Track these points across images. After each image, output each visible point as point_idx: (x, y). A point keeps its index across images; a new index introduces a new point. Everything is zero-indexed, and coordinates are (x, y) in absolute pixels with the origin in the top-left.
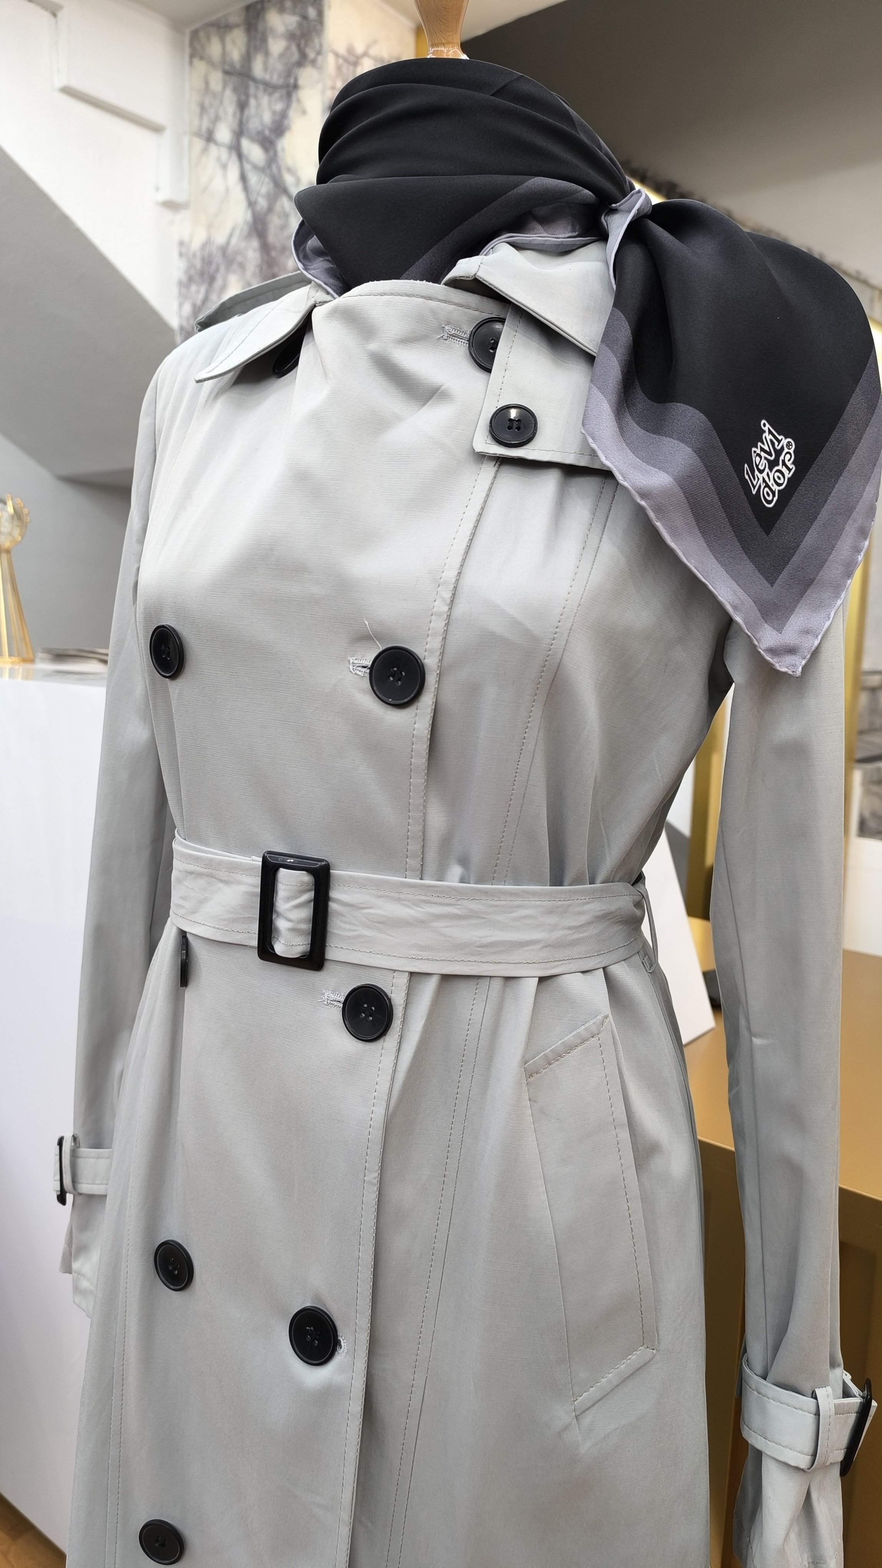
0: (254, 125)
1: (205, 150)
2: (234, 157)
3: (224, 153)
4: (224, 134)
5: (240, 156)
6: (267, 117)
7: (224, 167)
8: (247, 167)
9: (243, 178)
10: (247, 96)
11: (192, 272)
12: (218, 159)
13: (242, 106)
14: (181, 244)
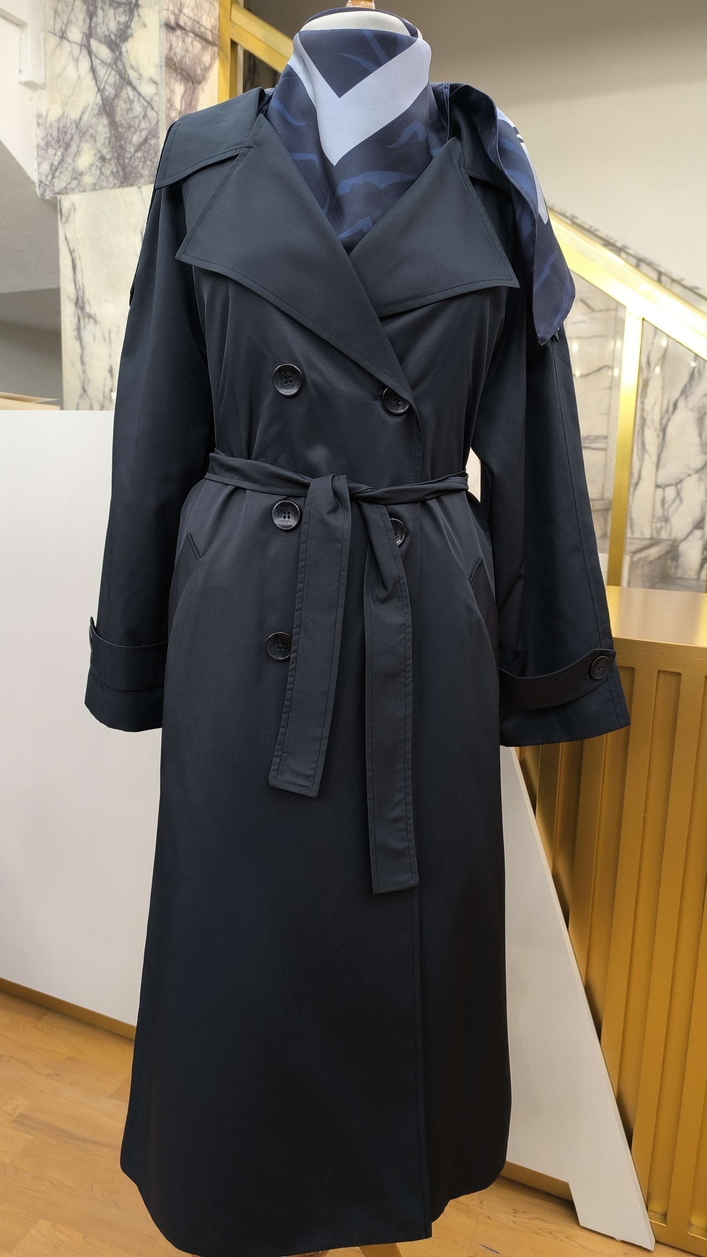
0: (101, 30)
1: (59, 45)
2: (85, 52)
3: (76, 50)
4: (76, 34)
5: (90, 53)
6: (113, 26)
7: (77, 60)
8: (96, 62)
9: (93, 70)
10: (96, 8)
11: (50, 138)
12: (71, 53)
13: (91, 15)
14: (39, 116)
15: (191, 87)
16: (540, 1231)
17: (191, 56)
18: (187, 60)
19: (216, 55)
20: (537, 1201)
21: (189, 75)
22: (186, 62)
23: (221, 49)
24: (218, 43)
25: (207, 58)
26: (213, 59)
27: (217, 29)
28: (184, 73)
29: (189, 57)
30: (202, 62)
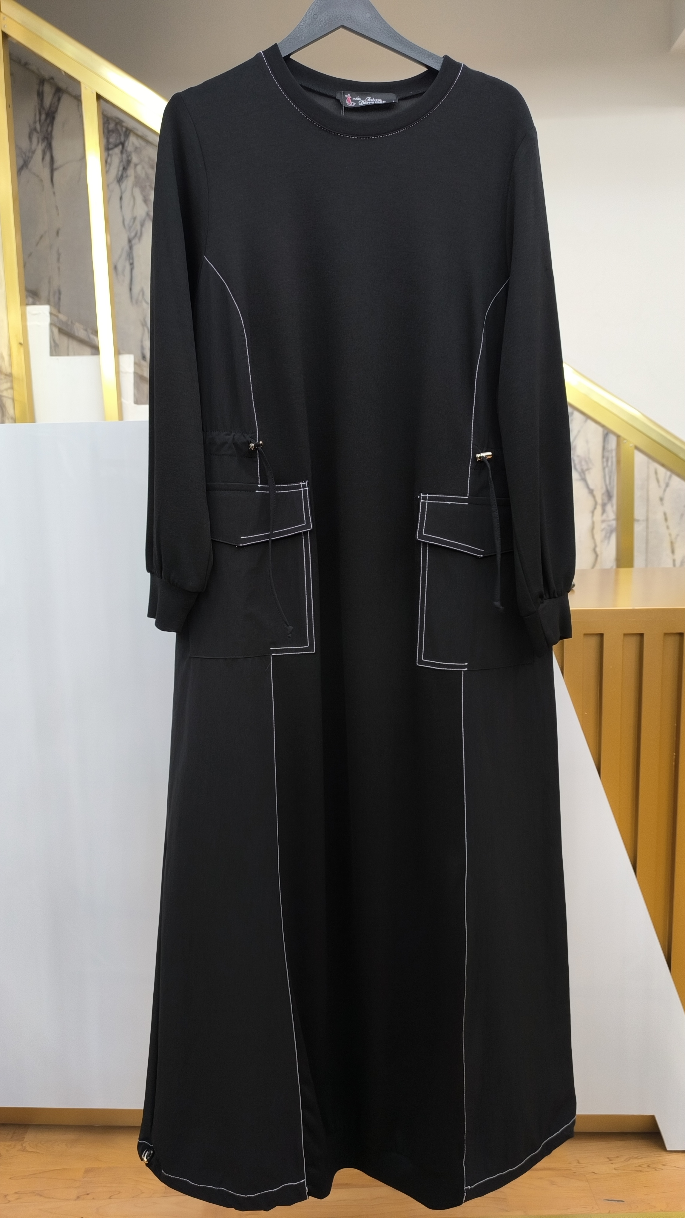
16: (640, 1169)
20: (619, 1144)
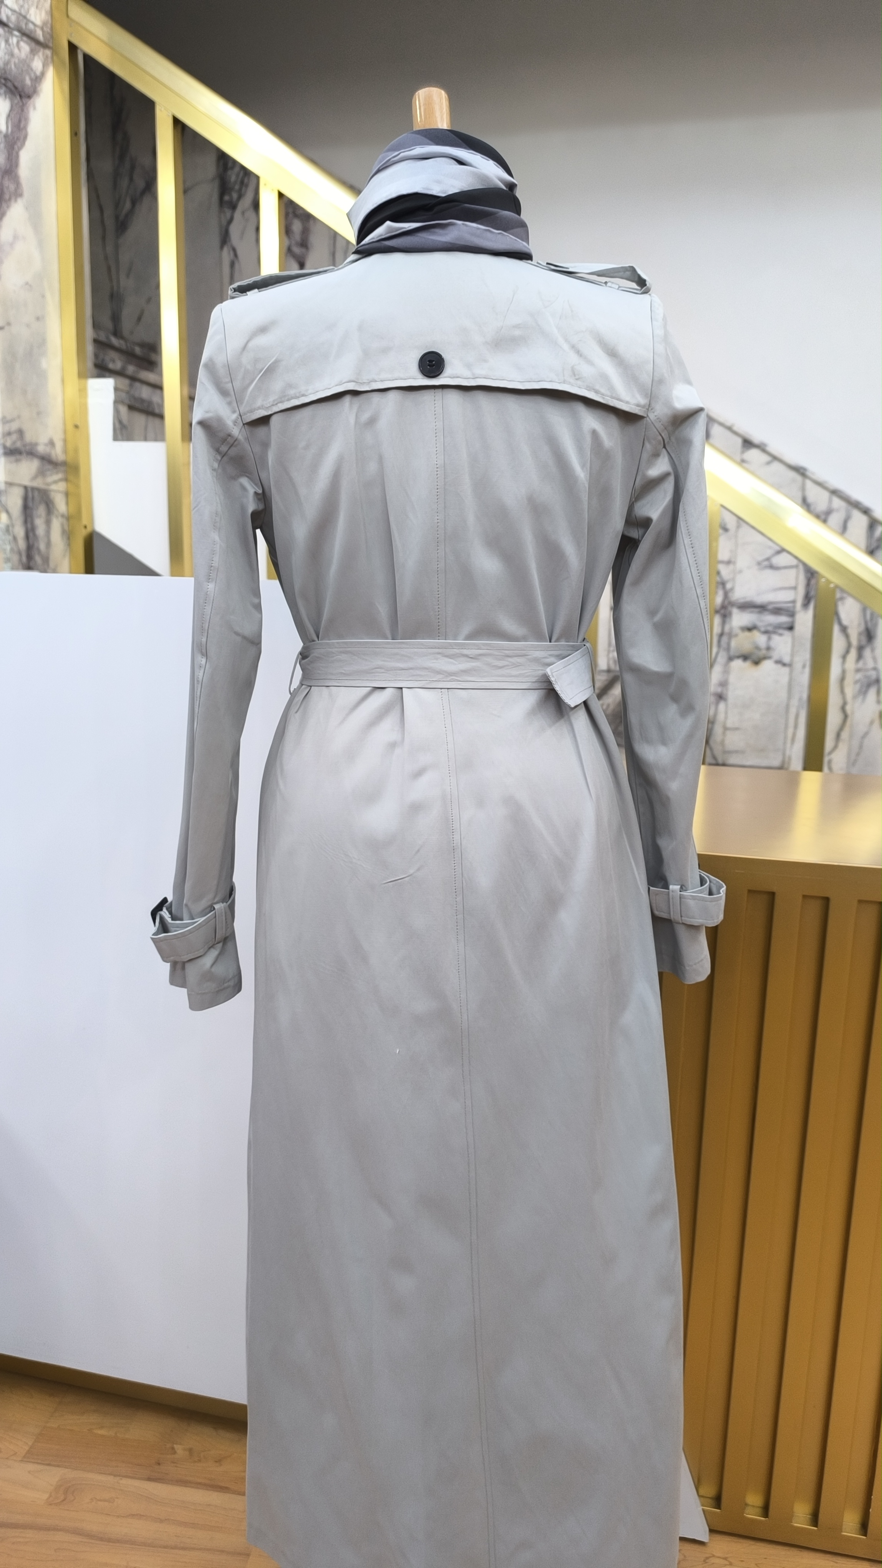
15: (18, 102)
17: (17, 61)
18: (13, 66)
19: (50, 60)
21: (16, 88)
22: (11, 68)
23: (55, 52)
24: (51, 45)
25: (37, 64)
26: (45, 65)
27: (49, 26)
28: (9, 84)
29: (15, 63)
30: (32, 70)
